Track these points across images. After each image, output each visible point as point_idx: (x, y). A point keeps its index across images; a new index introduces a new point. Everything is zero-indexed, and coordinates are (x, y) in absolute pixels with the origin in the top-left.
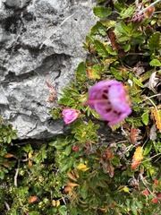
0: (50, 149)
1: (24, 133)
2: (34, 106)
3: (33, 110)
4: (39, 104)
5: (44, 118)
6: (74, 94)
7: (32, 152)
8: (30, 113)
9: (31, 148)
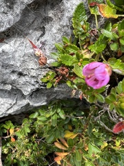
0: (31, 121)
1: (3, 111)
2: (14, 77)
3: (12, 83)
4: (21, 74)
5: (27, 90)
6: (72, 51)
7: (13, 127)
8: (9, 87)
9: (11, 124)
